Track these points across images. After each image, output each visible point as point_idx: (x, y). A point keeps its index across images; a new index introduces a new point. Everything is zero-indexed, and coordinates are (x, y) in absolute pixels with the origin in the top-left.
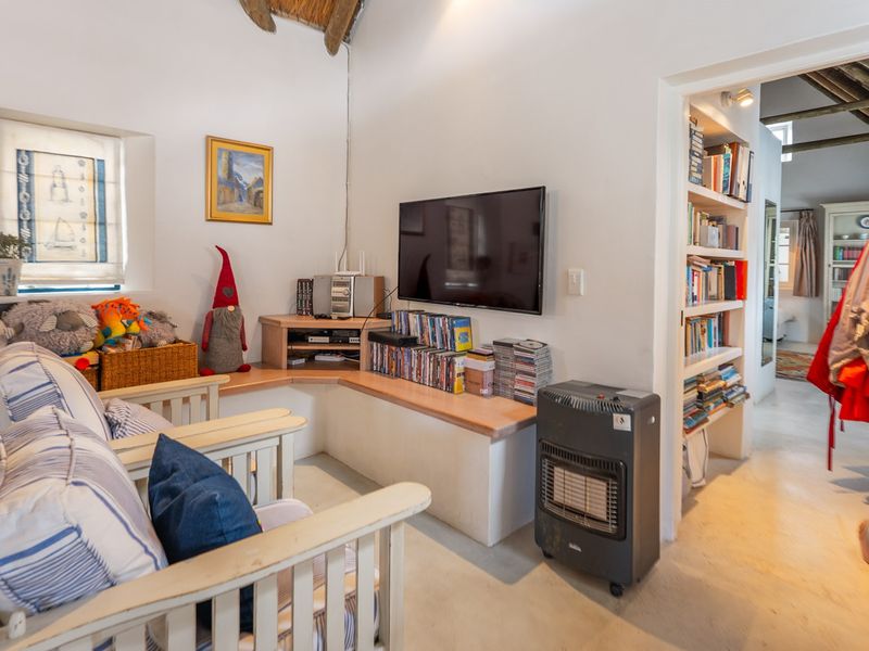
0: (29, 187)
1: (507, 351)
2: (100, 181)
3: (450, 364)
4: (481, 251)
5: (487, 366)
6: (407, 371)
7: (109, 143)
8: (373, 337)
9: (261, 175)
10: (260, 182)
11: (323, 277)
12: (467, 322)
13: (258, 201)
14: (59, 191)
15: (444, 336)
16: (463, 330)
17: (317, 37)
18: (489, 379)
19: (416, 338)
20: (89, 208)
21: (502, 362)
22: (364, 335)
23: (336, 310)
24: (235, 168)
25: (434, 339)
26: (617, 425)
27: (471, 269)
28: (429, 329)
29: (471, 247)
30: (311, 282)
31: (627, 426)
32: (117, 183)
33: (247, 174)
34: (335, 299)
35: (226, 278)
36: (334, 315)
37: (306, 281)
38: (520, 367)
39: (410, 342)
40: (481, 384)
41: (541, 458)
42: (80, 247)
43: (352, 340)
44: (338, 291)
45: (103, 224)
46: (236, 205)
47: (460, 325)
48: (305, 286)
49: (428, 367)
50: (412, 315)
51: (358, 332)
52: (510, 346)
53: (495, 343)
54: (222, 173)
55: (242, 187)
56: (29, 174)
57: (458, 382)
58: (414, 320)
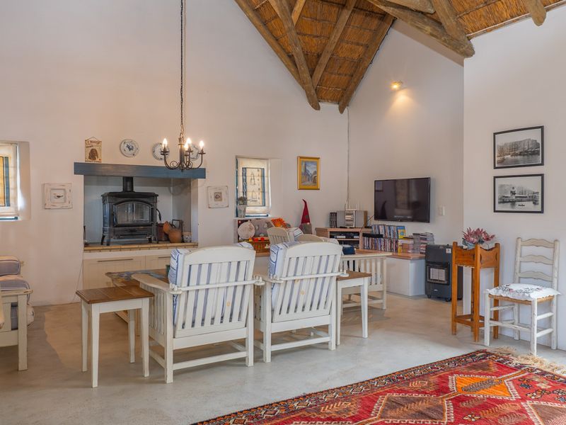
0: (245, 180)
1: (418, 237)
2: (263, 176)
3: (397, 242)
4: (414, 198)
5: (411, 242)
6: (379, 246)
7: (265, 162)
8: (364, 235)
9: (315, 170)
10: (315, 172)
11: (341, 211)
12: (403, 228)
13: (315, 181)
14: (253, 181)
15: (394, 233)
16: (402, 231)
17: (336, 107)
18: (411, 247)
19: (382, 235)
20: (260, 187)
21: (416, 241)
22: (361, 234)
23: (348, 225)
24: (307, 168)
25: (390, 235)
26: (447, 252)
27: (409, 208)
28: (388, 231)
29: (408, 196)
30: (336, 214)
31: (450, 252)
32: (268, 177)
33: (311, 170)
34: (347, 220)
35: (306, 212)
36: (348, 227)
37: (334, 213)
38: (422, 241)
39: (381, 236)
40: (408, 249)
41: (426, 266)
42: (258, 200)
43: (355, 237)
44: (348, 217)
45: (264, 192)
46: (308, 183)
47: (400, 229)
48: (333, 216)
49: (388, 244)
50: (381, 226)
51: (358, 234)
52: (419, 234)
53: (414, 234)
54: (303, 171)
55: (309, 175)
56: (246, 176)
57: (399, 248)
58: (382, 229)
